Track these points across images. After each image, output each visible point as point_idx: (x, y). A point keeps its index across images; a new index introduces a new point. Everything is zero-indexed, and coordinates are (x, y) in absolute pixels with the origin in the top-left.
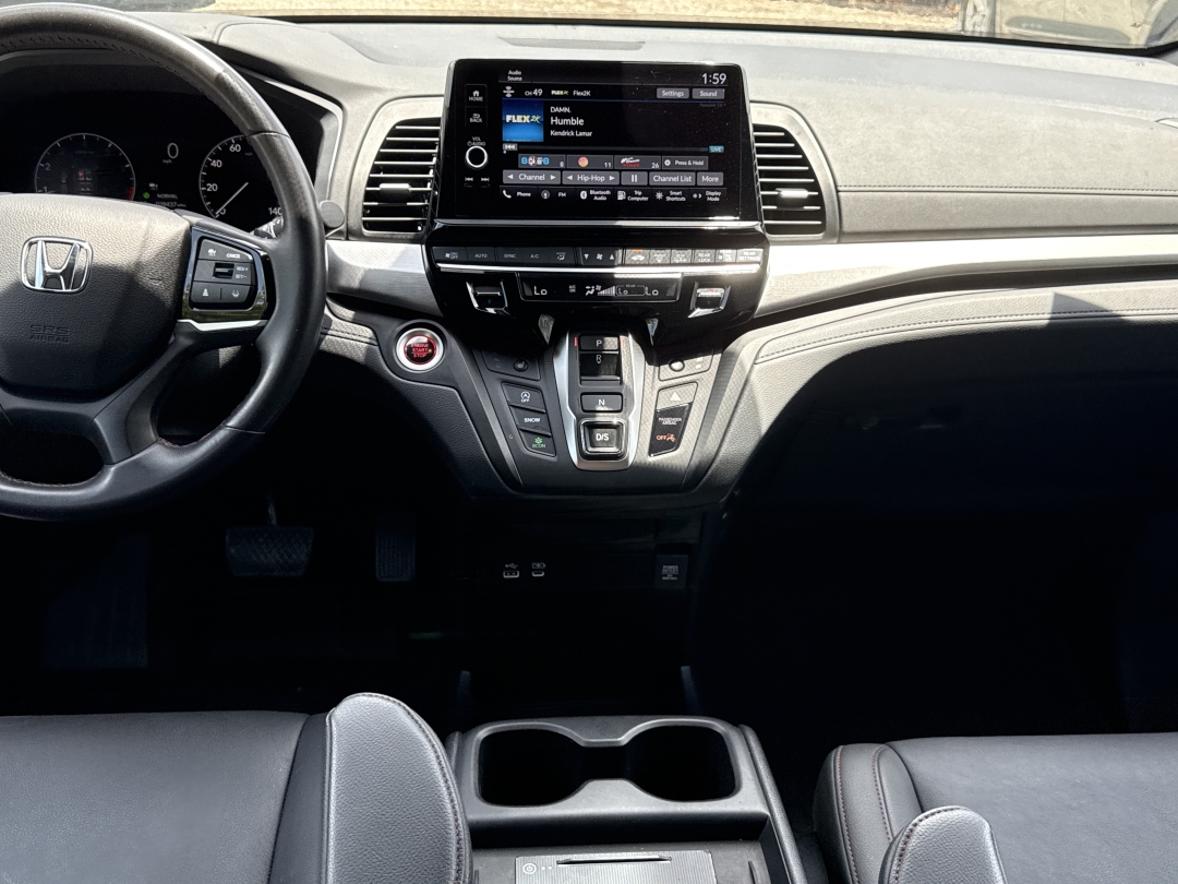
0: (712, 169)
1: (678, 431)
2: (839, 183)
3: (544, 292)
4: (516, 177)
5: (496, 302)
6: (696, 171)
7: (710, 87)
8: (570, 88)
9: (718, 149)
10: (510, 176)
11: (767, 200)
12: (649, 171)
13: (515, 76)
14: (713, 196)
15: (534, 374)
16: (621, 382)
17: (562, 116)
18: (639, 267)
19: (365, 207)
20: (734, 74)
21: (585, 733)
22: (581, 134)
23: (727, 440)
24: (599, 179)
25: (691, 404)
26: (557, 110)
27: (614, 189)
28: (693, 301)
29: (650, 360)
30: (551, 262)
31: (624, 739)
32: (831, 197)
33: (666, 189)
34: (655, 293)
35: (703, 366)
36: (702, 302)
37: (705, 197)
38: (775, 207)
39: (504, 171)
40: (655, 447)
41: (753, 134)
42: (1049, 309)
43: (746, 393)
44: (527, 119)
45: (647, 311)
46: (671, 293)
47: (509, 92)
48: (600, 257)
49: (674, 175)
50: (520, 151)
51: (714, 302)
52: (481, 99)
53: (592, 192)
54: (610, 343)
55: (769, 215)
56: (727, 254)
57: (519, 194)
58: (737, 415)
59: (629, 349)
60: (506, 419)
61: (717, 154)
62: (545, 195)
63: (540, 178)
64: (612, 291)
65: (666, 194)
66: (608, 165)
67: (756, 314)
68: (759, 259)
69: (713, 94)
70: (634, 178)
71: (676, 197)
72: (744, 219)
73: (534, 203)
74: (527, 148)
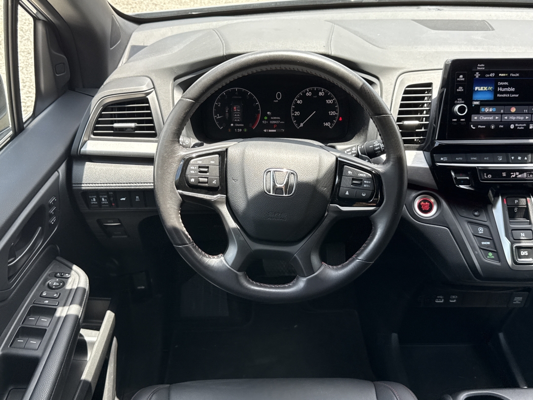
3: (490, 176)
4: (478, 118)
5: (465, 182)
8: (509, 73)
10: (475, 118)
13: (481, 67)
15: (483, 218)
16: (531, 222)
17: (504, 86)
22: (513, 96)
24: (521, 118)
26: (501, 84)
27: (528, 123)
30: (495, 161)
39: (473, 116)
44: (485, 88)
47: (477, 75)
48: (519, 158)
50: (481, 105)
52: (463, 79)
53: (517, 125)
54: (522, 201)
57: (479, 126)
60: (473, 243)
62: (493, 127)
63: (491, 118)
64: (523, 176)
66: (525, 111)
73: (489, 131)
74: (485, 103)
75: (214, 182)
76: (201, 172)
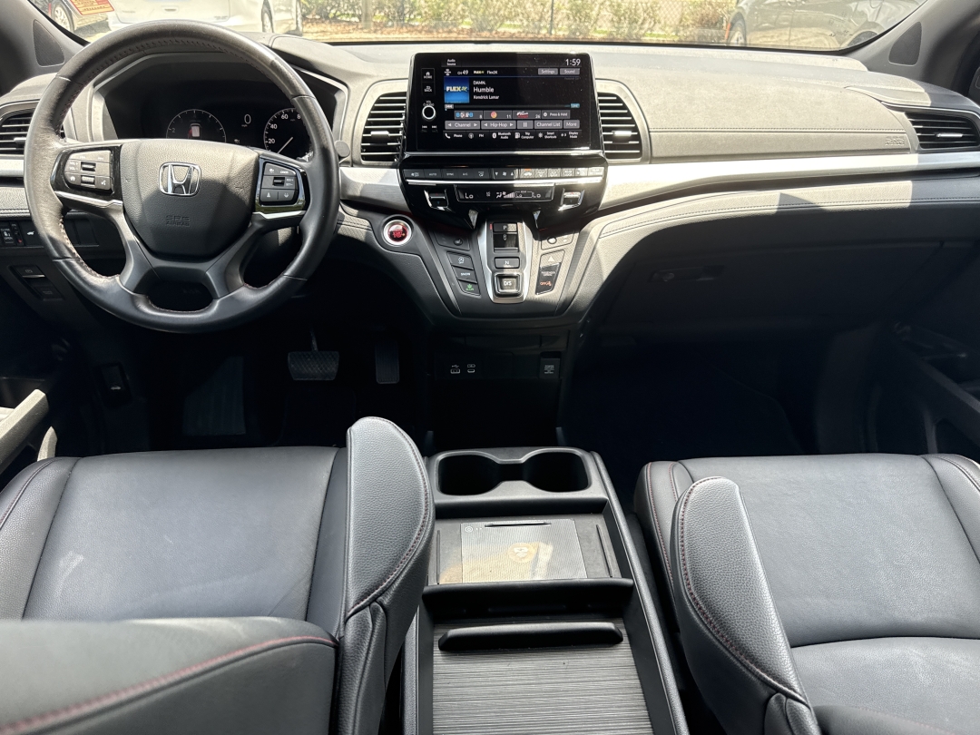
0: (572, 118)
1: (553, 279)
2: (650, 127)
3: (471, 197)
4: (453, 125)
5: (442, 202)
6: (563, 119)
7: (570, 67)
8: (485, 70)
9: (575, 106)
10: (449, 125)
11: (606, 138)
12: (534, 120)
13: (452, 63)
14: (574, 135)
15: (466, 247)
16: (519, 251)
17: (480, 86)
18: (528, 180)
19: (363, 147)
20: (585, 59)
21: (499, 457)
22: (493, 97)
23: (582, 284)
24: (504, 125)
25: (560, 263)
26: (477, 83)
27: (513, 131)
28: (562, 200)
29: (535, 237)
30: (476, 177)
31: (523, 460)
32: (645, 135)
33: (545, 131)
34: (539, 196)
35: (568, 240)
36: (567, 201)
37: (568, 135)
38: (611, 142)
39: (446, 122)
40: (539, 289)
41: (597, 98)
42: (777, 203)
43: (594, 255)
44: (459, 89)
45: (534, 207)
46: (548, 195)
47: (448, 72)
48: (505, 174)
49: (551, 121)
50: (455, 109)
51: (574, 201)
52: (430, 77)
53: (499, 134)
54: (512, 227)
55: (608, 147)
56: (582, 171)
57: (455, 135)
58: (588, 269)
59: (523, 230)
60: (450, 274)
61: (575, 109)
62: (471, 136)
63: (467, 125)
64: (511, 195)
65: (545, 134)
66: (509, 116)
67: (600, 209)
68: (602, 173)
69: (572, 72)
70: (525, 125)
71: (551, 136)
72: (592, 148)
73: (464, 142)
74: (459, 107)
75: (103, 183)
76: (84, 169)
